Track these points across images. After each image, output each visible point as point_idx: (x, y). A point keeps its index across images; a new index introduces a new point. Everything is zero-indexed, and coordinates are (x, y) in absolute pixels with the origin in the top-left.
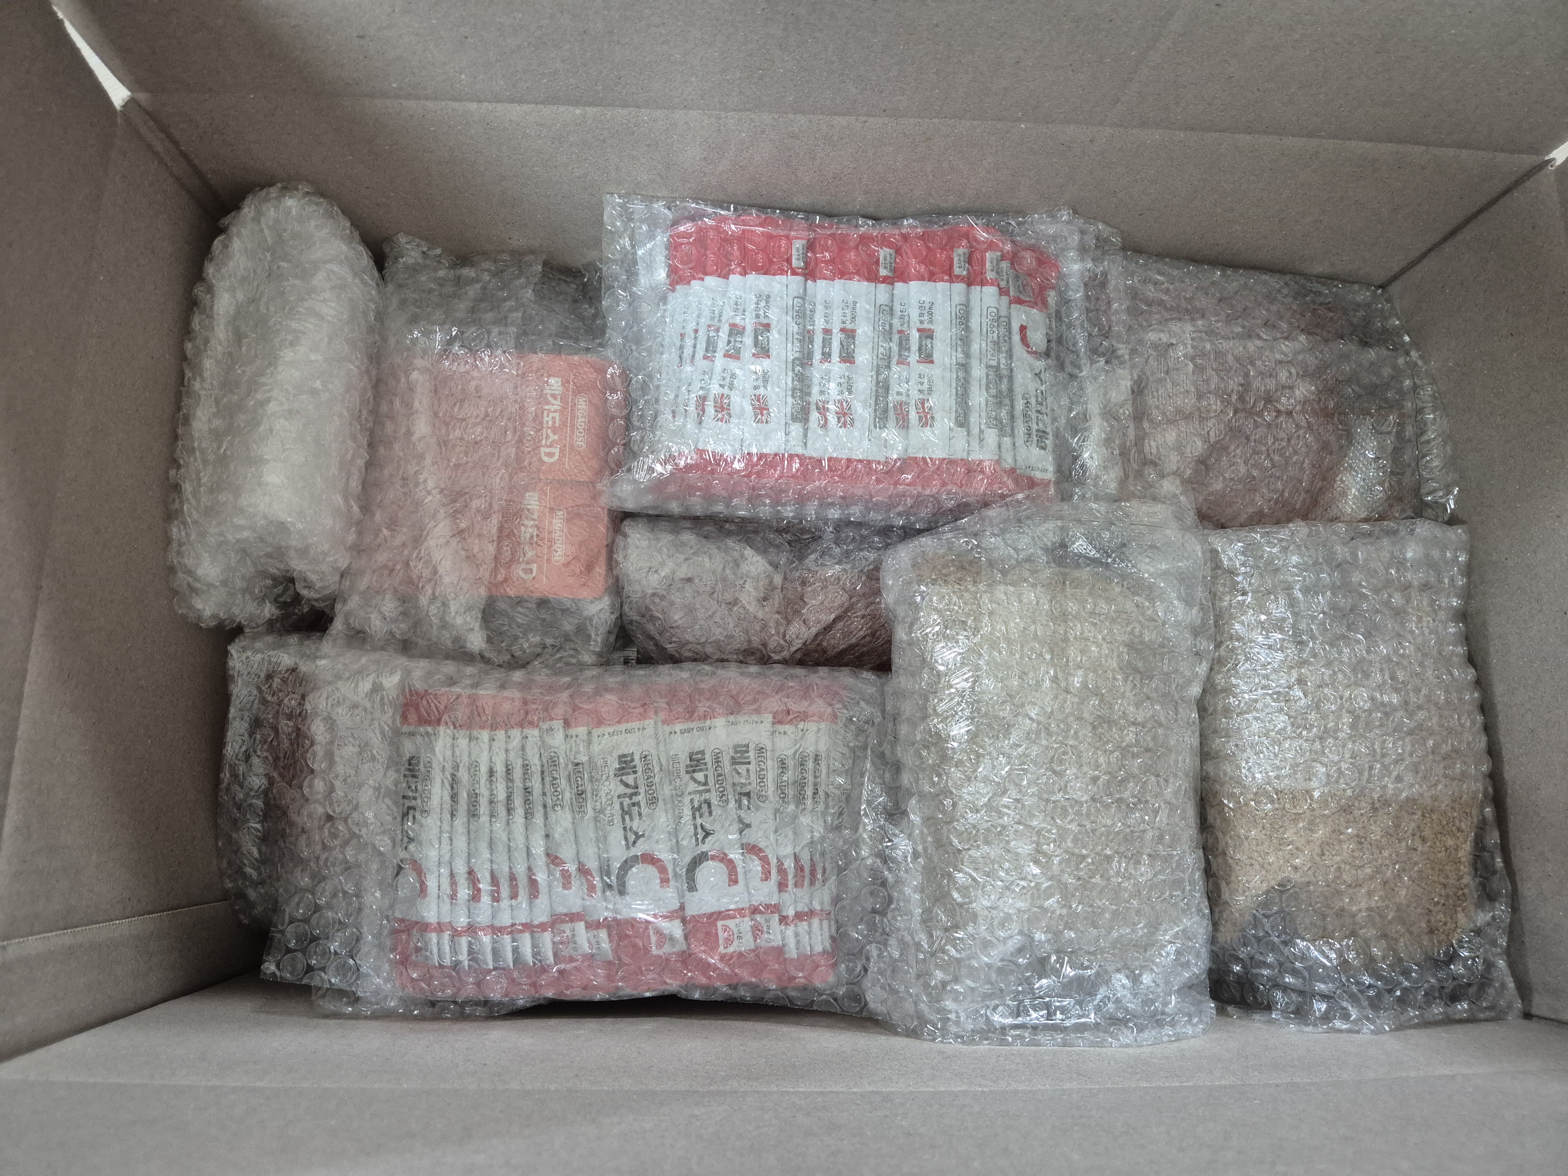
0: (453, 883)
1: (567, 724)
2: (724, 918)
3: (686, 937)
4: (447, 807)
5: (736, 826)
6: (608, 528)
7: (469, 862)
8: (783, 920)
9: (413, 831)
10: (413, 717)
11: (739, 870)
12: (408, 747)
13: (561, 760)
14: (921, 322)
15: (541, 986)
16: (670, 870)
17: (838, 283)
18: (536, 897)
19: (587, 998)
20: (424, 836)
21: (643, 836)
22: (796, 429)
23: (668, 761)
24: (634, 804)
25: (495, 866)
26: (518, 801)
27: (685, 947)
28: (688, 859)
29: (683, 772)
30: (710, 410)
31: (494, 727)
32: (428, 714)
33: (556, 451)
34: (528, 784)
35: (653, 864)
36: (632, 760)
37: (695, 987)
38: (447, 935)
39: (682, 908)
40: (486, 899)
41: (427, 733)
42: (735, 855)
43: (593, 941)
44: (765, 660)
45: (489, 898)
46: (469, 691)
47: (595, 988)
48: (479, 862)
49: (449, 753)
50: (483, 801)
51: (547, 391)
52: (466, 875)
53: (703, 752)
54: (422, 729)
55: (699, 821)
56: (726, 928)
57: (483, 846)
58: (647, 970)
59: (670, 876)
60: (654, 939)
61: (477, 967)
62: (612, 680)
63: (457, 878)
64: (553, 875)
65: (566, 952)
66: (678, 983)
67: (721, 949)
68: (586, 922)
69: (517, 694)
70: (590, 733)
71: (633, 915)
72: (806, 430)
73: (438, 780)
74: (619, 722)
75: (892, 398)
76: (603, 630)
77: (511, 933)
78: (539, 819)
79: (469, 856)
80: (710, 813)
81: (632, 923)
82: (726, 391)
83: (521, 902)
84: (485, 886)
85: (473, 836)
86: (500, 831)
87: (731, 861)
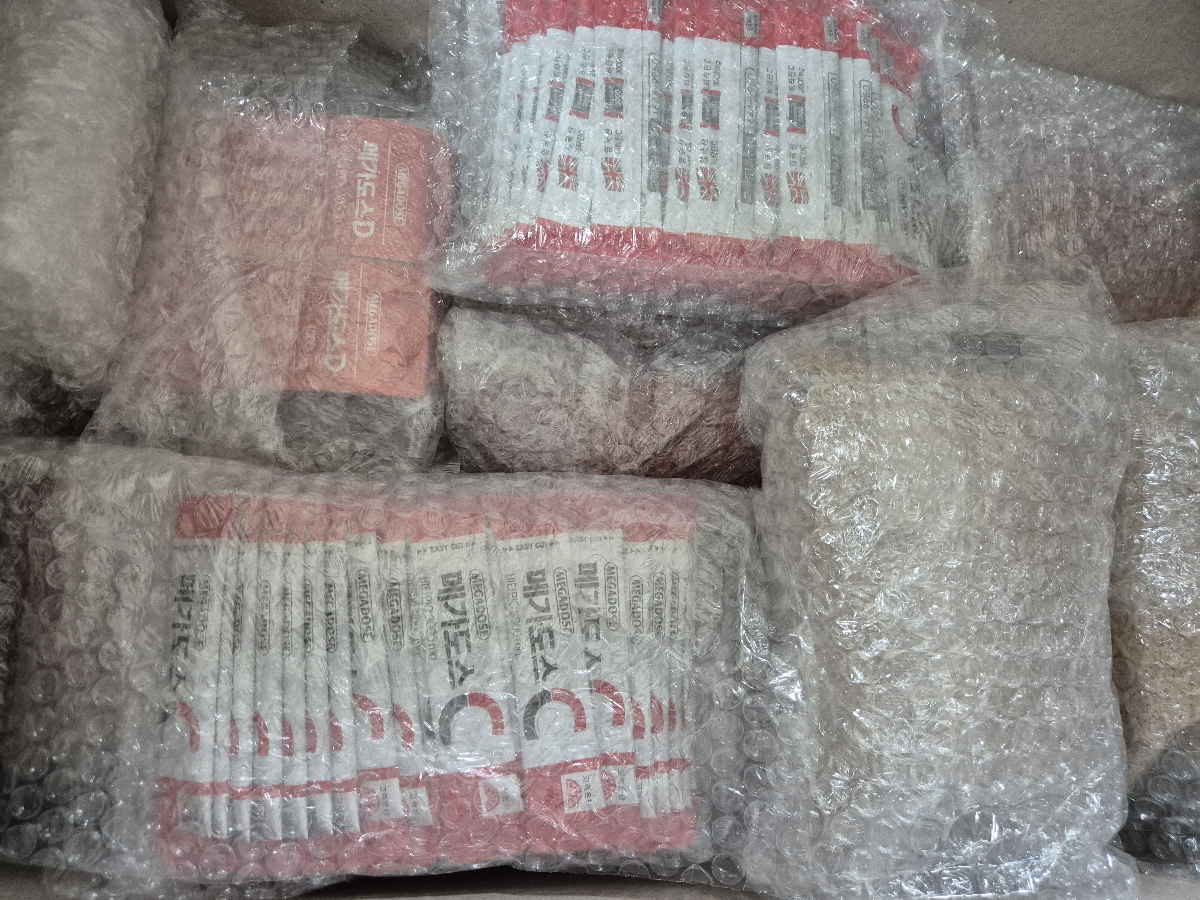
0: (234, 733)
1: (381, 536)
2: (571, 771)
3: (523, 796)
4: (229, 634)
5: (583, 661)
6: (430, 317)
7: (255, 705)
8: (641, 772)
9: (183, 666)
10: (187, 526)
11: (588, 712)
12: (181, 562)
13: (374, 580)
14: (792, 88)
15: (344, 860)
16: (504, 713)
17: (699, 41)
18: (339, 749)
19: (401, 873)
20: (196, 674)
21: (472, 671)
22: (654, 198)
23: (501, 582)
24: (462, 634)
25: (287, 710)
26: (318, 631)
27: (522, 808)
28: (526, 700)
29: (520, 594)
30: (554, 173)
31: (288, 538)
32: (207, 522)
33: (372, 225)
34: (331, 609)
35: (486, 706)
36: (460, 580)
37: (535, 856)
38: (224, 797)
39: (519, 759)
40: (275, 753)
41: (206, 547)
42: (582, 693)
43: (409, 802)
44: (609, 470)
45: (279, 751)
46: (259, 496)
47: (411, 860)
48: (267, 706)
49: (231, 570)
50: (274, 631)
51: (362, 157)
52: (251, 722)
53: (542, 572)
54: (198, 541)
55: (539, 653)
56: (572, 783)
57: (272, 686)
58: (475, 837)
59: (505, 720)
60: (484, 798)
61: (261, 838)
62: (437, 487)
63: (239, 725)
64: (361, 721)
65: (376, 816)
66: (513, 852)
67: (567, 810)
68: (401, 779)
69: (320, 501)
70: (408, 548)
71: (461, 770)
72: (664, 204)
73: (216, 603)
74: (445, 535)
75: (760, 170)
76: (424, 433)
77: (306, 794)
78: (344, 653)
79: (255, 697)
80: (553, 644)
81: (458, 779)
82: (573, 153)
83: (320, 755)
84: (274, 735)
85: (259, 672)
86: (294, 666)
87: (578, 702)
